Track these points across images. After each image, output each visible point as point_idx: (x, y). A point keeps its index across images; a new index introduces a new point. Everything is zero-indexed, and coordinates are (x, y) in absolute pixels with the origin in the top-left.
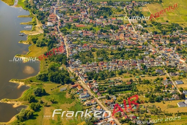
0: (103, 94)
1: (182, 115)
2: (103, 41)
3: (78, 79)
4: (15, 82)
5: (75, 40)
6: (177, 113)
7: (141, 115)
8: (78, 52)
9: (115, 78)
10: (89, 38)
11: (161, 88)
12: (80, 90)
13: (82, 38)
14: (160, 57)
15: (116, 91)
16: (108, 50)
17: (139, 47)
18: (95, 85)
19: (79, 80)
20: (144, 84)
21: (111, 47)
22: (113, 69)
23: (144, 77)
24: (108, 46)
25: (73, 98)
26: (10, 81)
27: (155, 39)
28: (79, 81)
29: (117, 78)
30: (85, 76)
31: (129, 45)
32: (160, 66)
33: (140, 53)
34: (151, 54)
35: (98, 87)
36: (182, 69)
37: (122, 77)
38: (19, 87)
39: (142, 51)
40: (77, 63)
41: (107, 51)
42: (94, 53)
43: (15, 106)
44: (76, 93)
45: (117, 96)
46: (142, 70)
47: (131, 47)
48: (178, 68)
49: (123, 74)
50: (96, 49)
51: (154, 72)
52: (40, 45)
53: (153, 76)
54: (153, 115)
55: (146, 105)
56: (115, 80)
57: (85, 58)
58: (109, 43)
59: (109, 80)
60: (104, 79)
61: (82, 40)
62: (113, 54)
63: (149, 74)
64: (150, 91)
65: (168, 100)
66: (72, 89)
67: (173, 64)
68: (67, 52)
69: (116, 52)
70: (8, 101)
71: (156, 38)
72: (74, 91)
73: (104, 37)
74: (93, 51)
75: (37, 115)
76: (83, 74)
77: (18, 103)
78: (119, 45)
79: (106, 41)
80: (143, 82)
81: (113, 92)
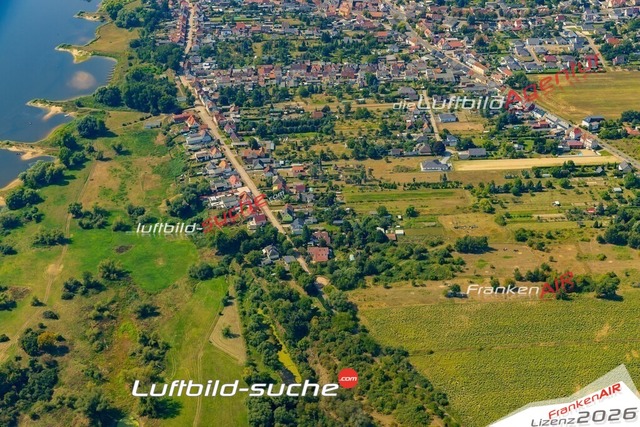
0: (245, 138)
1: (422, 187)
2: (293, 17)
3: (197, 102)
4: (39, 105)
5: (220, 12)
6: (412, 183)
7: (319, 184)
8: (217, 40)
9: (287, 104)
10: (257, 8)
11: (394, 128)
12: (193, 126)
13: (239, 10)
14: (424, 58)
15: (278, 132)
16: (296, 40)
17: (379, 34)
18: (233, 116)
19: (197, 105)
20: (357, 119)
21: (307, 32)
22: (292, 83)
23: (364, 103)
24: (300, 29)
25: (170, 143)
26: (28, 104)
27: (431, 15)
28: (197, 109)
29: (293, 104)
30: (213, 97)
31: (358, 28)
32: (415, 81)
33: (377, 48)
34: (405, 52)
35: (238, 121)
36: (468, 89)
37: (306, 103)
38: (48, 116)
39: (385, 43)
40: (205, 68)
41: (294, 42)
42: (258, 46)
43: (27, 156)
44: (179, 134)
45: (277, 143)
46: (364, 87)
47: (361, 33)
48: (460, 85)
49: (314, 96)
50: (266, 36)
51: (394, 94)
52: (125, 23)
53: (387, 101)
54: (350, 186)
55: (341, 163)
56: (288, 108)
57: (228, 56)
58: (305, 23)
59: (272, 107)
60: (261, 105)
61: (239, 13)
62: (305, 49)
63: (379, 98)
64: (365, 133)
65: (401, 155)
66: (172, 123)
67: (449, 75)
68: (189, 42)
69: (317, 45)
70: (11, 145)
71: (435, 13)
72: (177, 129)
73: (298, 9)
74: (257, 40)
75: (73, 177)
76: (211, 92)
77: (34, 150)
78: (331, 27)
79: (300, 19)
80: (354, 115)
81: (271, 134)
